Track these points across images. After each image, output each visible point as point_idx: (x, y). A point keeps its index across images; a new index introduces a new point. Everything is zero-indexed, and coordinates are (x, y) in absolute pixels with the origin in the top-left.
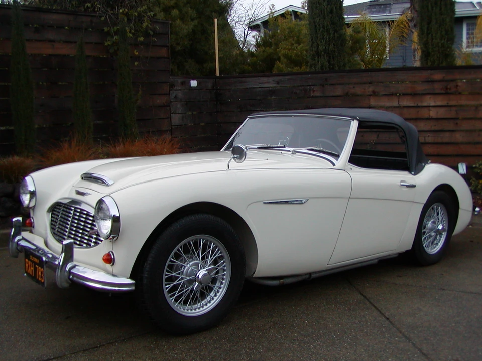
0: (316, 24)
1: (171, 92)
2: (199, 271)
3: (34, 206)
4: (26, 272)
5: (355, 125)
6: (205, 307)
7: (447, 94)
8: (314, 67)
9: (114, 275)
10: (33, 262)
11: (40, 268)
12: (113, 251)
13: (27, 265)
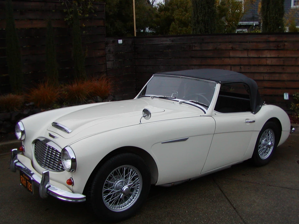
0: (197, 3)
1: (106, 48)
2: (124, 186)
3: (24, 139)
4: (21, 183)
5: (218, 87)
6: (127, 205)
7: (277, 50)
8: (196, 30)
9: (73, 192)
10: (25, 178)
11: (29, 183)
12: (72, 177)
13: (22, 179)
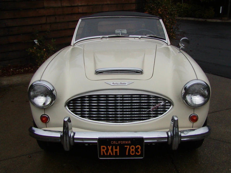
3: (53, 104)
5: (162, 22)
10: (118, 145)
11: (132, 146)
12: (194, 113)
13: (104, 150)
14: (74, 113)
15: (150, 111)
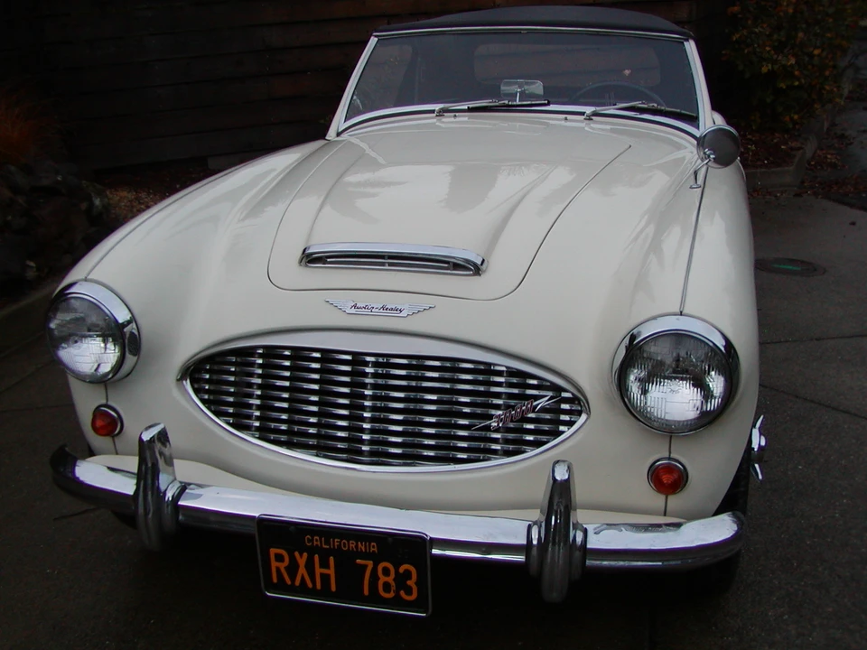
3: (131, 373)
4: (272, 586)
10: (329, 552)
11: (384, 565)
12: (672, 456)
13: (282, 566)
14: (213, 408)
15: (488, 428)
